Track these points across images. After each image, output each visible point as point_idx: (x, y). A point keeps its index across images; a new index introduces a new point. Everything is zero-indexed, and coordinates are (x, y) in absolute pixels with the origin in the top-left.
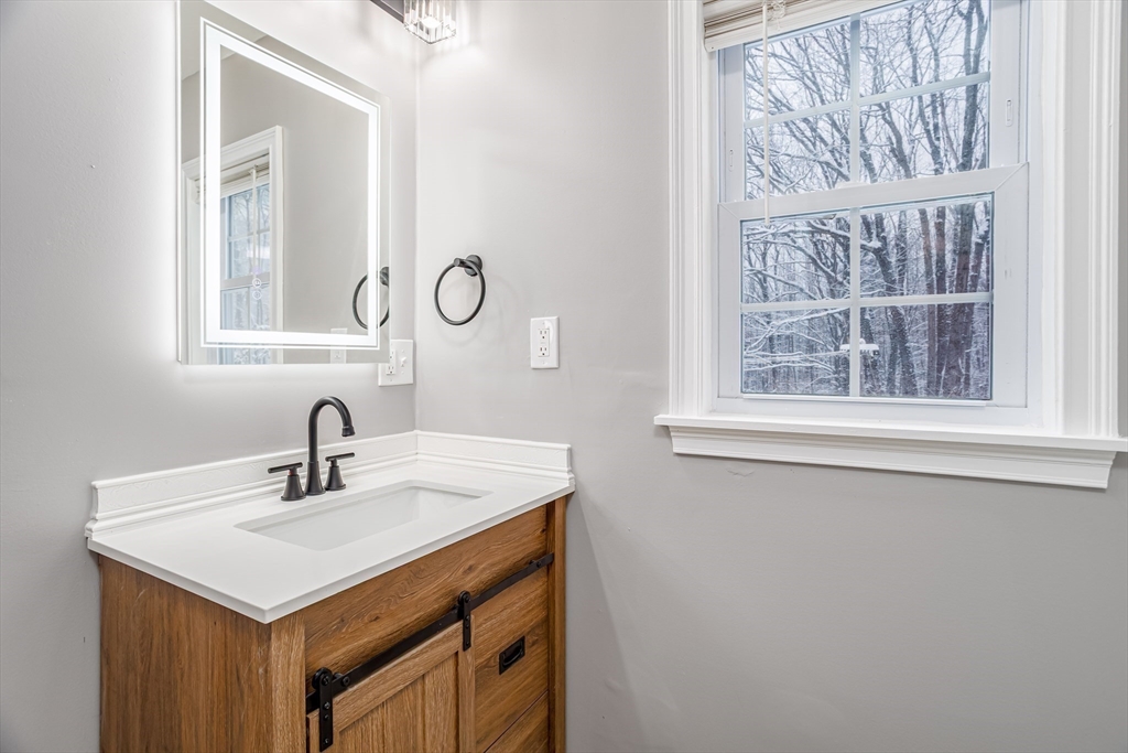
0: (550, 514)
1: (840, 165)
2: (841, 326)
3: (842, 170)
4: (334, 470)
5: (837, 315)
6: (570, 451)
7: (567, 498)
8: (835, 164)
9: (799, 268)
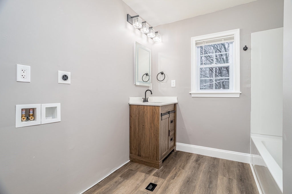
0: (175, 105)
1: (218, 47)
2: (218, 86)
3: (218, 48)
4: (147, 99)
5: (216, 83)
6: (177, 98)
7: (177, 103)
8: (216, 47)
9: (207, 72)
